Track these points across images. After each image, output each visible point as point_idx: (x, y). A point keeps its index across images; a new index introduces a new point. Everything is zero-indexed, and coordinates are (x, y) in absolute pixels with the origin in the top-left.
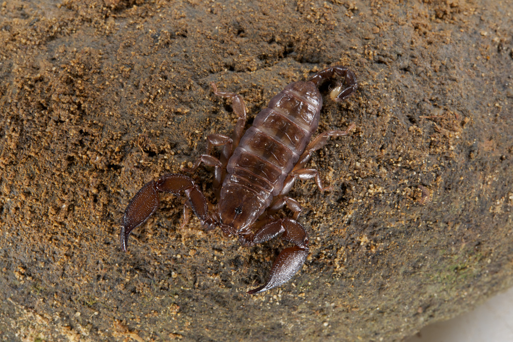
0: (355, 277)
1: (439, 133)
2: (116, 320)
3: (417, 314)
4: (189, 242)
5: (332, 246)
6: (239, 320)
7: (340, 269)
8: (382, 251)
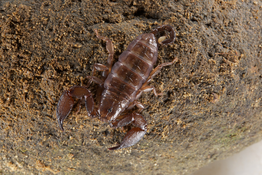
0: (173, 141)
1: (226, 63)
2: (38, 160)
3: (207, 159)
4: (80, 121)
5: (161, 125)
6: (107, 162)
7: (165, 137)
8: (189, 128)
